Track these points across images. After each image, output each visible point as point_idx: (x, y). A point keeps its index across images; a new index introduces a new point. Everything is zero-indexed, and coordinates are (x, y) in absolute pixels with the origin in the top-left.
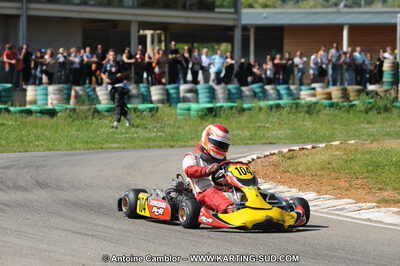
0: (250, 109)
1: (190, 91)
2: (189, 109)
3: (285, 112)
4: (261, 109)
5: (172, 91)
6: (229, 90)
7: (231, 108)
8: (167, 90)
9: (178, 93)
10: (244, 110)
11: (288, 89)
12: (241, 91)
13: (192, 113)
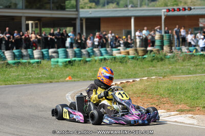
0: (90, 61)
1: (54, 52)
2: (58, 62)
3: (108, 62)
4: (96, 61)
5: (44, 53)
6: (75, 52)
7: (80, 61)
8: (42, 52)
9: (48, 54)
10: (87, 61)
11: (106, 50)
12: (81, 52)
13: (60, 64)
